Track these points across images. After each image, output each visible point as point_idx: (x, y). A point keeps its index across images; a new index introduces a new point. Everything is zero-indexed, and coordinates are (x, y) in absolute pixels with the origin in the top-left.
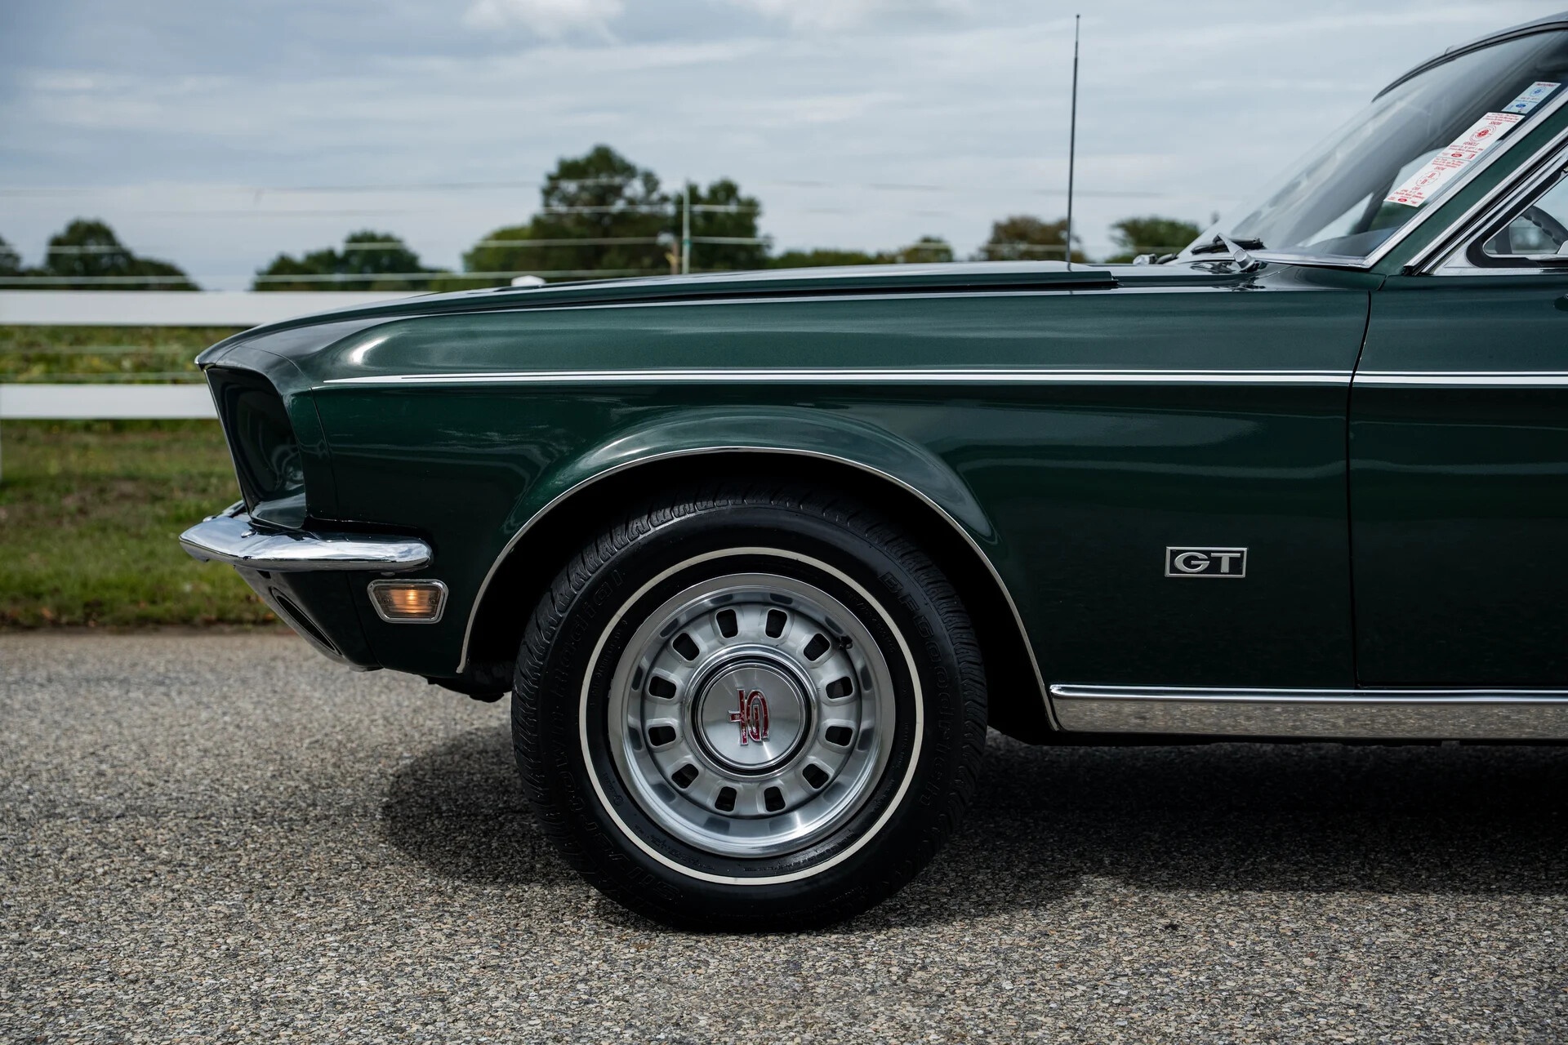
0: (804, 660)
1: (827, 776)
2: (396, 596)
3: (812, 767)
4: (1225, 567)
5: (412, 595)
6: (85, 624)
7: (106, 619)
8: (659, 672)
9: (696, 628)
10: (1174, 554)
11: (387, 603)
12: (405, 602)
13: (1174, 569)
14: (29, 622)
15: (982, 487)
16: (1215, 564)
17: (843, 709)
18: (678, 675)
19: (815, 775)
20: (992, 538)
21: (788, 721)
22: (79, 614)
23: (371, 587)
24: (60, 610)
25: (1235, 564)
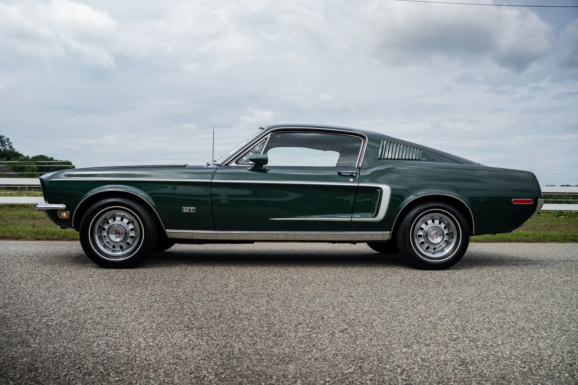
0: (127, 225)
1: (130, 244)
2: (62, 214)
3: (128, 242)
4: (192, 210)
5: (65, 214)
6: (63, 240)
7: (66, 239)
8: (103, 226)
9: (110, 220)
10: (184, 208)
11: (60, 215)
12: (63, 215)
13: (184, 211)
14: (52, 239)
15: (154, 199)
16: (190, 210)
17: (133, 233)
18: (106, 227)
19: (128, 244)
20: (156, 207)
21: (123, 233)
22: (61, 238)
23: (58, 212)
24: (59, 237)
25: (193, 210)
